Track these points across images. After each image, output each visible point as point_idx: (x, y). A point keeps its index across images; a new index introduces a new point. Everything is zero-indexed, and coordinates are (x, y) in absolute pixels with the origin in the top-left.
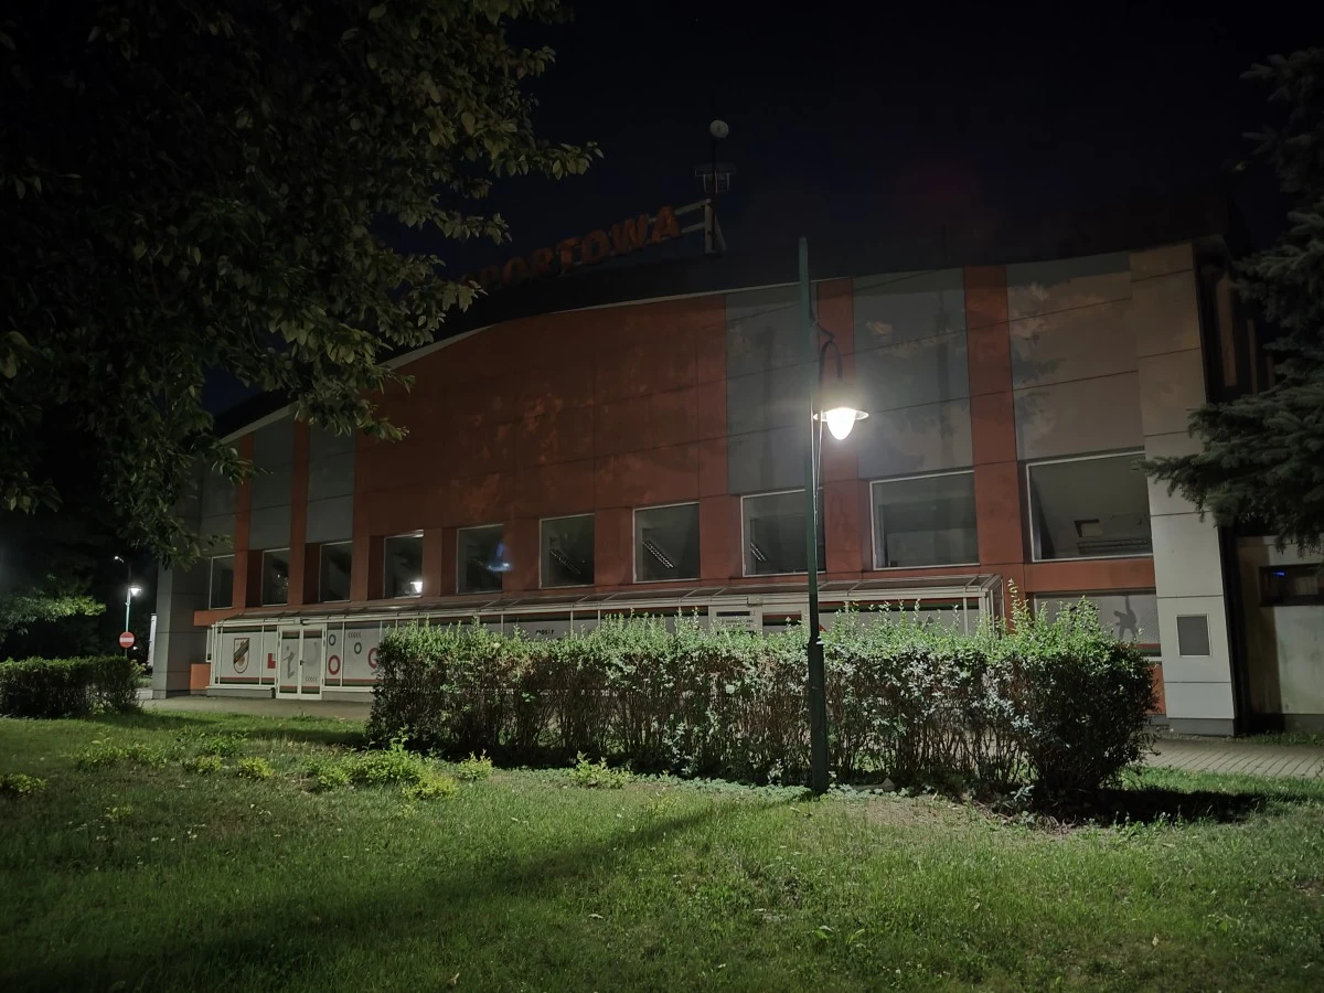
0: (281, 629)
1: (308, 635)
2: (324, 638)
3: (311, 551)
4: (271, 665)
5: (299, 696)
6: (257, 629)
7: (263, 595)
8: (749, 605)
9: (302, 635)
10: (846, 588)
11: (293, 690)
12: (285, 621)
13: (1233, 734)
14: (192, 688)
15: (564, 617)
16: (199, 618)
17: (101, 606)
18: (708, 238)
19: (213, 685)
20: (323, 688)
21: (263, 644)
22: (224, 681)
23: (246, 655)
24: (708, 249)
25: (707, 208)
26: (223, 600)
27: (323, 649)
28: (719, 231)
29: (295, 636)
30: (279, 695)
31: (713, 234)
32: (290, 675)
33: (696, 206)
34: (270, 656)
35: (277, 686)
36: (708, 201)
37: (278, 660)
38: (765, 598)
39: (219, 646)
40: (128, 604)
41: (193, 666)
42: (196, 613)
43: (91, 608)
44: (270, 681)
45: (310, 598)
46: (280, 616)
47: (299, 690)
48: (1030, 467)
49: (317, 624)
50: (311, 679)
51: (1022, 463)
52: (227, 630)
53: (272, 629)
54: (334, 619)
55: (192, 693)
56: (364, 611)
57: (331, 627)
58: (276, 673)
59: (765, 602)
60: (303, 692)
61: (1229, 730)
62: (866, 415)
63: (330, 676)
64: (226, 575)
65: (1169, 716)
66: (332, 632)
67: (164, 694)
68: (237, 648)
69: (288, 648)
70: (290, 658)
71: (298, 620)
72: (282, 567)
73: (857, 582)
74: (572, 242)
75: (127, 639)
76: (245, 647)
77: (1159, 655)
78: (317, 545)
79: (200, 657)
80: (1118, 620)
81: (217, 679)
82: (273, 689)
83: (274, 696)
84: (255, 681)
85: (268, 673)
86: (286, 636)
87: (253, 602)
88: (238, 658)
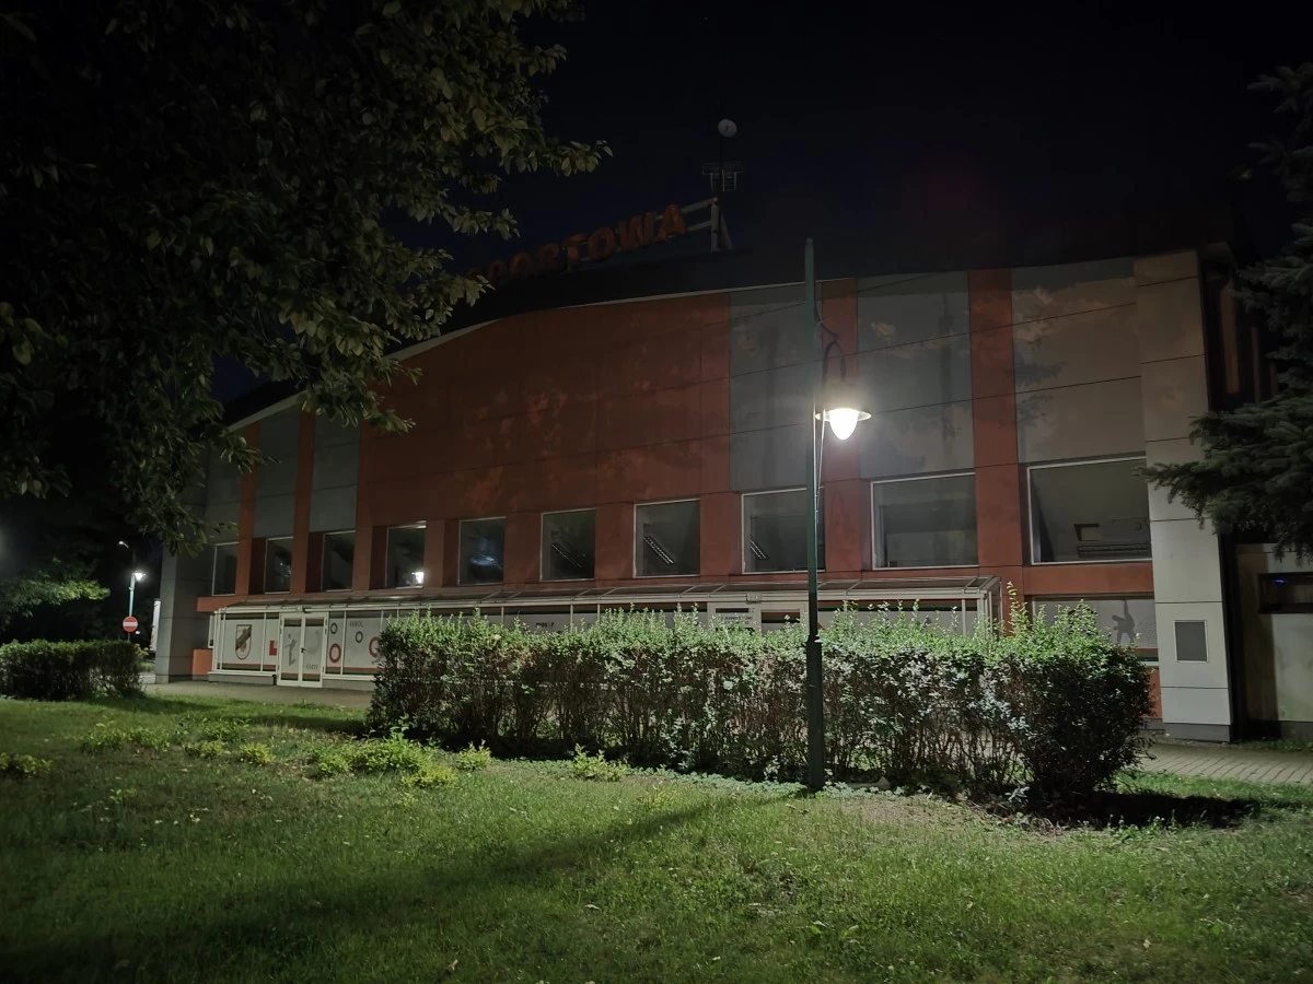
0: (283, 617)
1: (310, 623)
2: (325, 627)
3: (315, 539)
4: (273, 652)
5: (300, 683)
6: (259, 616)
7: (265, 582)
8: (748, 602)
9: (303, 623)
10: (845, 587)
11: (294, 677)
12: (288, 609)
13: (1228, 740)
14: (194, 673)
15: (564, 610)
16: (202, 605)
17: (106, 591)
18: (714, 237)
19: (215, 670)
20: (324, 676)
21: (264, 631)
22: (225, 667)
23: (248, 642)
24: (714, 247)
25: (714, 207)
26: (227, 586)
27: (325, 637)
28: (724, 228)
29: (297, 623)
30: (280, 682)
31: (719, 232)
32: (291, 662)
33: (704, 204)
34: (272, 643)
35: (278, 673)
36: (715, 199)
37: (280, 648)
38: (764, 596)
39: (222, 632)
40: (132, 588)
41: (196, 652)
42: (200, 600)
43: (94, 592)
44: (271, 668)
45: (313, 586)
46: (283, 604)
47: (300, 677)
48: (1031, 470)
49: (320, 612)
50: (312, 667)
51: (1024, 465)
52: (230, 617)
53: (275, 616)
54: (337, 608)
55: (194, 678)
56: (366, 600)
57: (332, 615)
58: (279, 661)
59: (763, 599)
60: (304, 680)
61: (1225, 735)
62: (869, 416)
63: (331, 664)
64: (229, 563)
65: (1164, 721)
66: (334, 620)
67: (166, 679)
68: (239, 635)
69: (290, 636)
70: (292, 645)
71: (300, 608)
72: (285, 556)
73: (857, 581)
74: (577, 238)
75: (130, 624)
76: (247, 634)
77: (1156, 659)
78: (321, 533)
79: (202, 643)
80: (1116, 623)
81: (219, 665)
82: (274, 676)
83: (275, 683)
84: (256, 668)
85: (270, 660)
86: (288, 623)
87: (256, 589)
88: (240, 644)
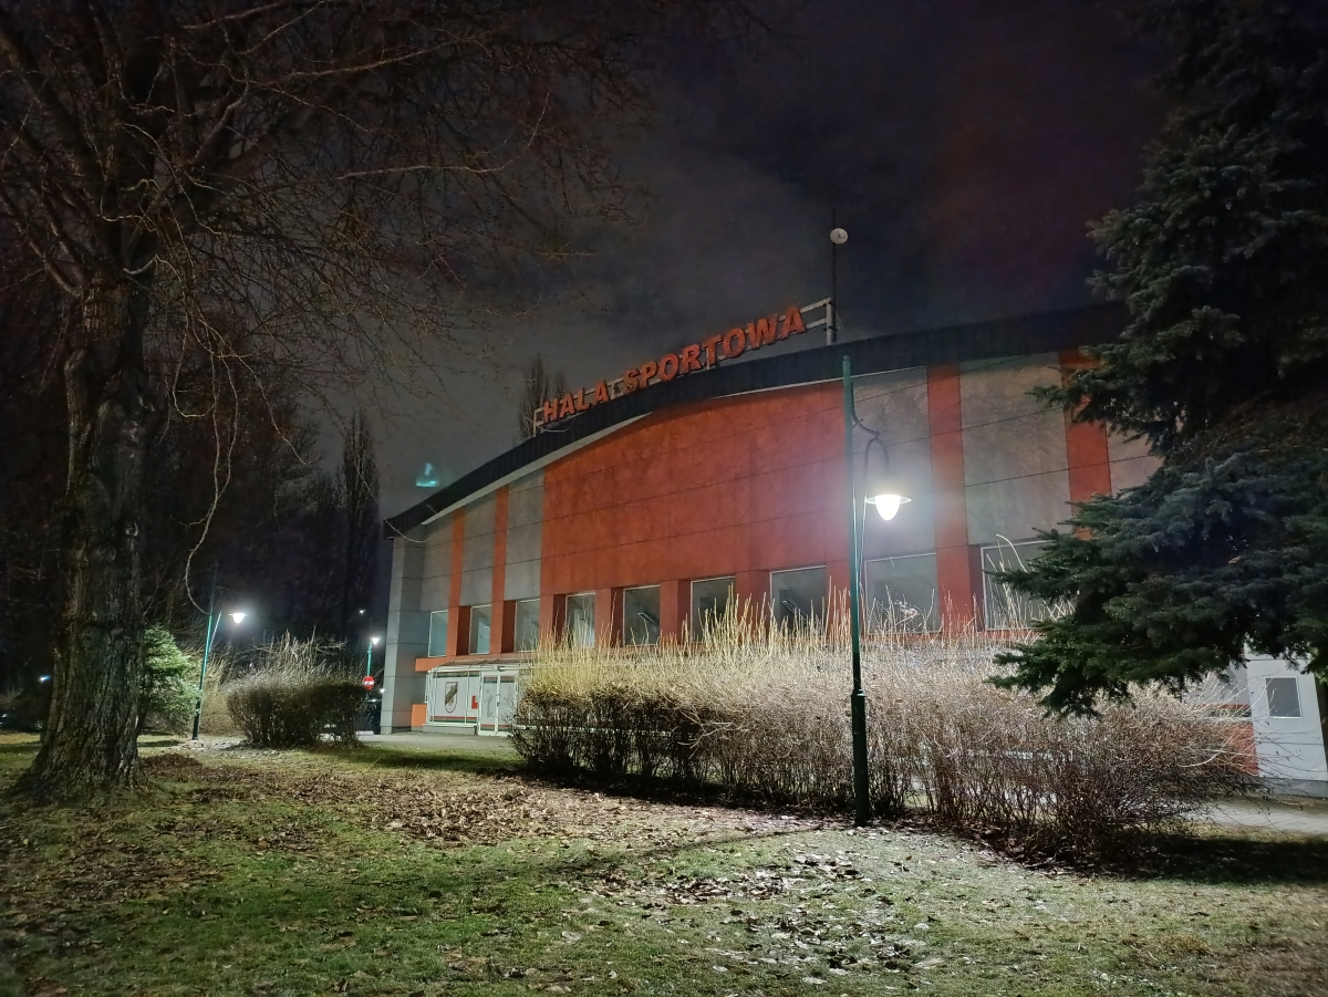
0: (483, 674)
1: (504, 680)
2: (516, 683)
3: (509, 607)
4: (475, 705)
5: (496, 733)
6: (464, 674)
7: (470, 644)
9: (499, 681)
11: (489, 727)
12: (486, 667)
14: (412, 725)
16: (420, 665)
19: (428, 723)
21: (470, 688)
22: (437, 719)
23: (455, 697)
27: (515, 693)
29: (494, 680)
32: (489, 715)
34: (474, 697)
35: (479, 724)
37: (480, 702)
39: (435, 689)
40: (370, 648)
41: (414, 706)
42: (419, 661)
44: (472, 720)
45: (507, 647)
46: (482, 663)
49: (512, 671)
52: (440, 675)
53: (474, 674)
54: (525, 667)
55: (412, 729)
58: (478, 713)
60: (498, 730)
65: (1261, 776)
67: (389, 729)
68: (448, 691)
69: (488, 692)
70: (489, 700)
71: (496, 666)
75: (367, 682)
76: (454, 691)
77: (1250, 715)
78: (513, 601)
79: (419, 699)
81: (431, 718)
82: (476, 727)
83: (476, 733)
84: (461, 720)
85: (472, 713)
86: (487, 680)
87: (462, 651)
88: (449, 699)
